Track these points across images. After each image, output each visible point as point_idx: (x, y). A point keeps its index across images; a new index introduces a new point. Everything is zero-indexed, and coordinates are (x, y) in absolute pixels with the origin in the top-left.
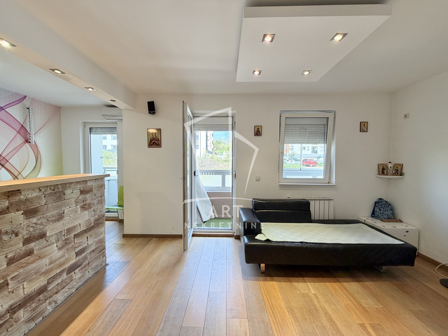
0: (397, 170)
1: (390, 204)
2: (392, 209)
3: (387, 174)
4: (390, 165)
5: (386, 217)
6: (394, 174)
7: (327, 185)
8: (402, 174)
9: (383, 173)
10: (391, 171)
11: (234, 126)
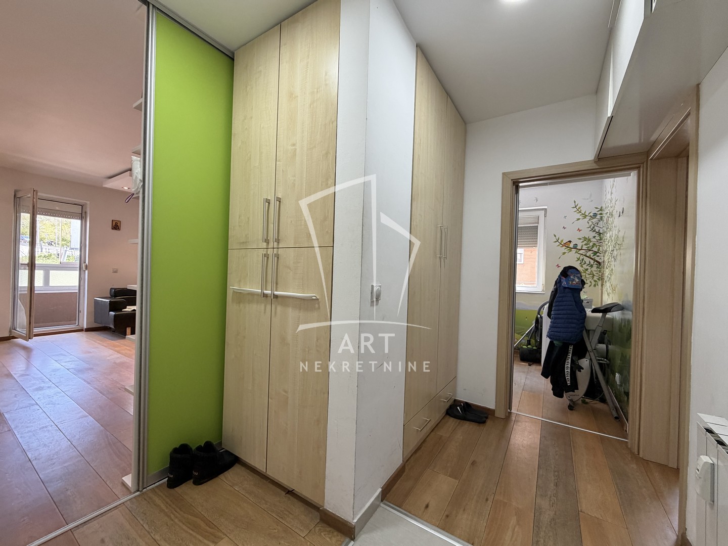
11: (84, 215)
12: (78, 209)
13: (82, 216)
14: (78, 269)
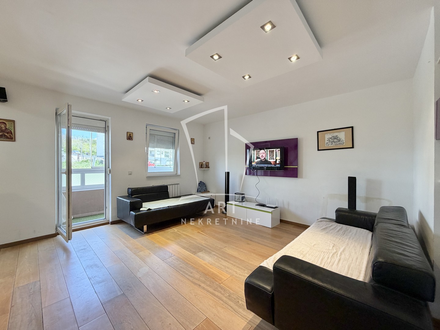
0: (207, 165)
1: (205, 184)
2: (205, 186)
3: (203, 168)
4: (204, 163)
5: (203, 190)
6: (205, 168)
7: (176, 176)
8: (209, 167)
9: (201, 167)
10: (204, 166)
11: (107, 129)
12: (102, 124)
13: (106, 130)
14: (104, 172)
